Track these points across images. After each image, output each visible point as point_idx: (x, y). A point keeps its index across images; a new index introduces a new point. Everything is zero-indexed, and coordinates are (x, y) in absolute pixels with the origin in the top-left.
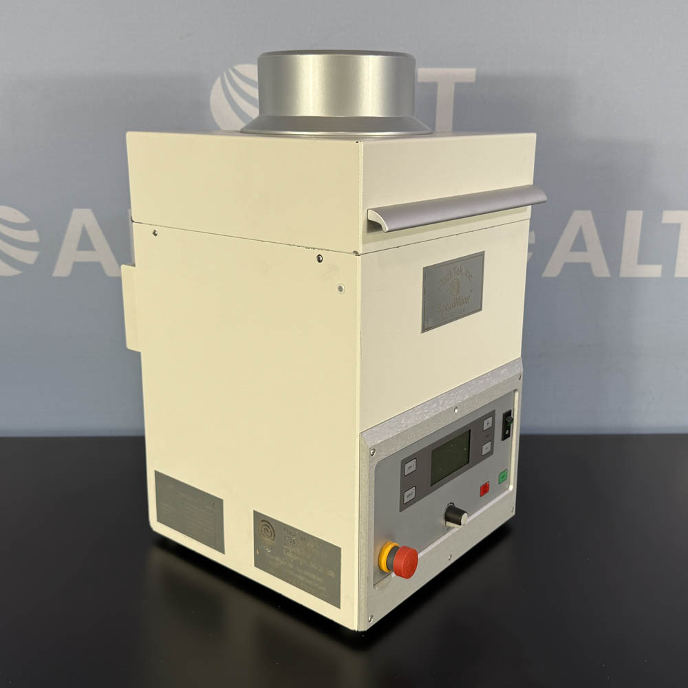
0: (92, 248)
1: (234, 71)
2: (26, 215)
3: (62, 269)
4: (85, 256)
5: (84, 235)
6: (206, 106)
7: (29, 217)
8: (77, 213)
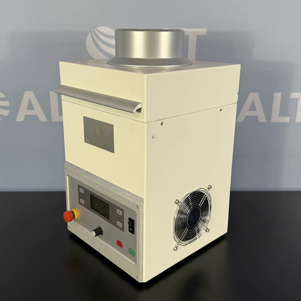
0: (33, 109)
2: (3, 94)
3: (20, 118)
4: (31, 112)
5: (30, 103)
6: (84, 45)
7: (5, 95)
8: (26, 93)
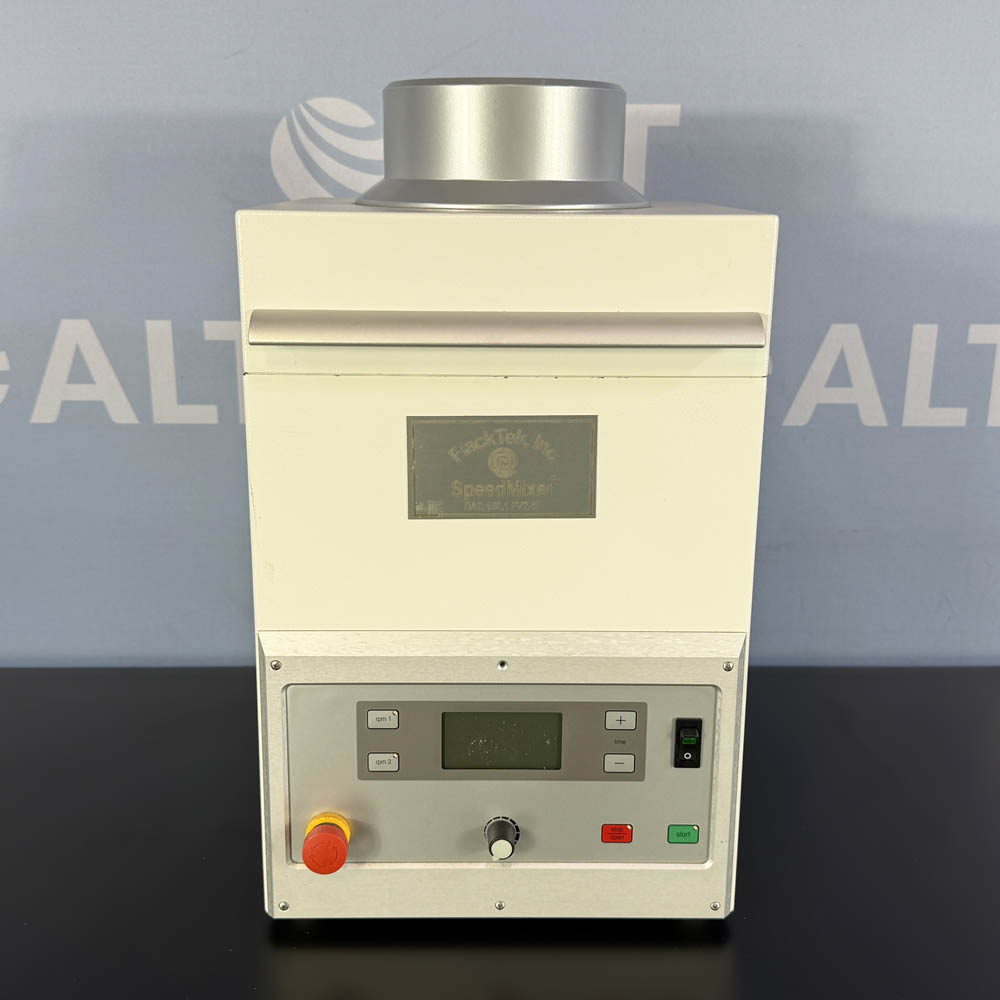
0: (89, 380)
1: (307, 107)
3: (45, 411)
4: (81, 393)
5: (79, 360)
6: (264, 161)
8: (67, 326)
